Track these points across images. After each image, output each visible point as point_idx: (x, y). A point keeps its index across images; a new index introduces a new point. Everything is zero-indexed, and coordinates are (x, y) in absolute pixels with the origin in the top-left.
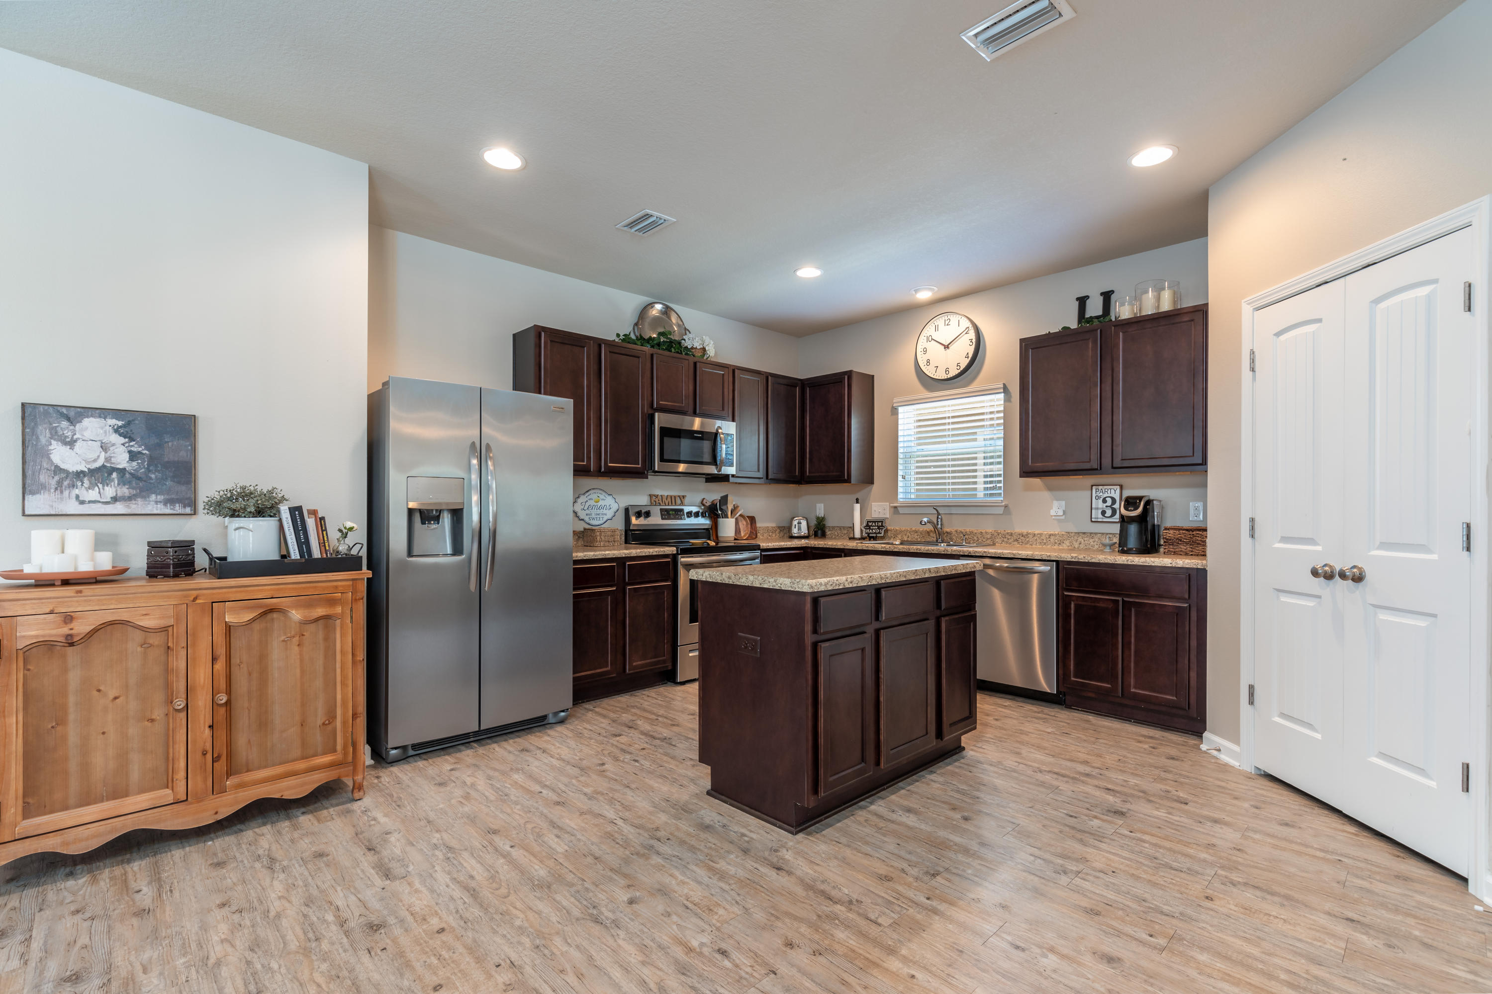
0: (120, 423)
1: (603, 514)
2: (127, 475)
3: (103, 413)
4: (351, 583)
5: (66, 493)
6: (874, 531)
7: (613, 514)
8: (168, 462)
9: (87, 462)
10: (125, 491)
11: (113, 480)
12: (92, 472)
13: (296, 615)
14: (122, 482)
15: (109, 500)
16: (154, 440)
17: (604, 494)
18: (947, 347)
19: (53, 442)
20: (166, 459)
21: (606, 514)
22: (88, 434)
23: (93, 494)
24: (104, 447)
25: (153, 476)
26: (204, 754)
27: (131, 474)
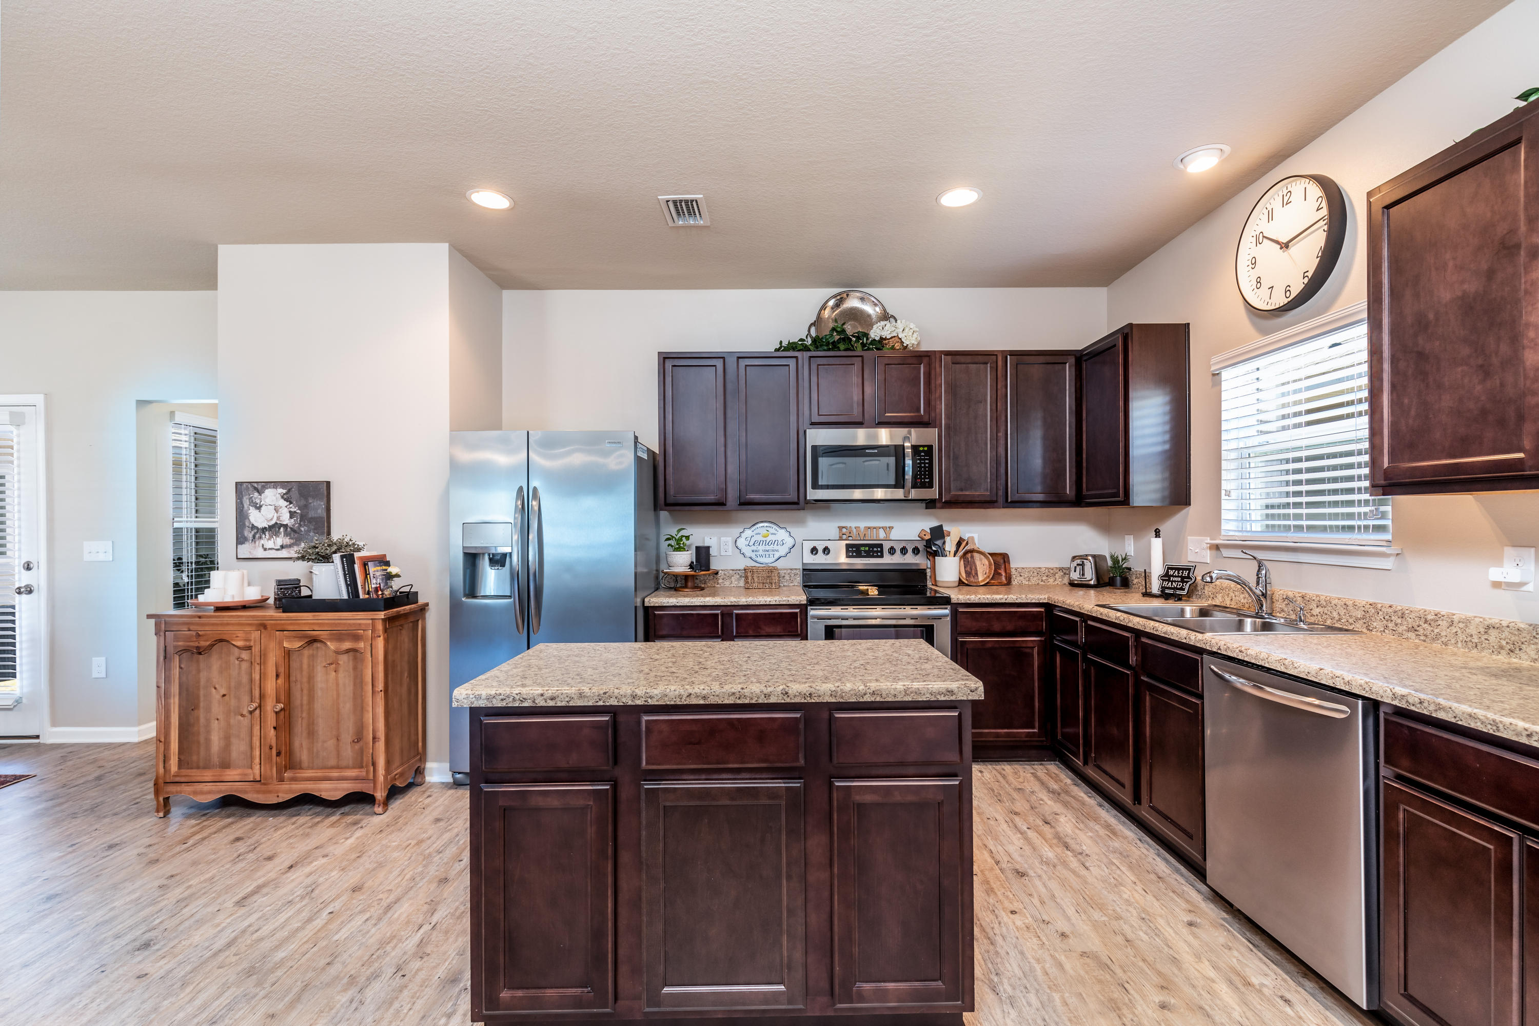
0: (284, 491)
1: (773, 551)
2: (289, 529)
3: (275, 484)
4: (371, 621)
5: (257, 543)
6: (1175, 584)
7: (787, 550)
8: (312, 518)
9: (268, 521)
10: (287, 541)
11: (281, 534)
12: (271, 528)
13: (332, 645)
14: (286, 534)
15: (279, 547)
16: (303, 502)
17: (775, 527)
18: (1285, 246)
19: (251, 508)
20: (310, 516)
21: (777, 551)
22: (268, 501)
23: (270, 544)
24: (276, 510)
25: (303, 529)
26: (271, 748)
27: (291, 528)
